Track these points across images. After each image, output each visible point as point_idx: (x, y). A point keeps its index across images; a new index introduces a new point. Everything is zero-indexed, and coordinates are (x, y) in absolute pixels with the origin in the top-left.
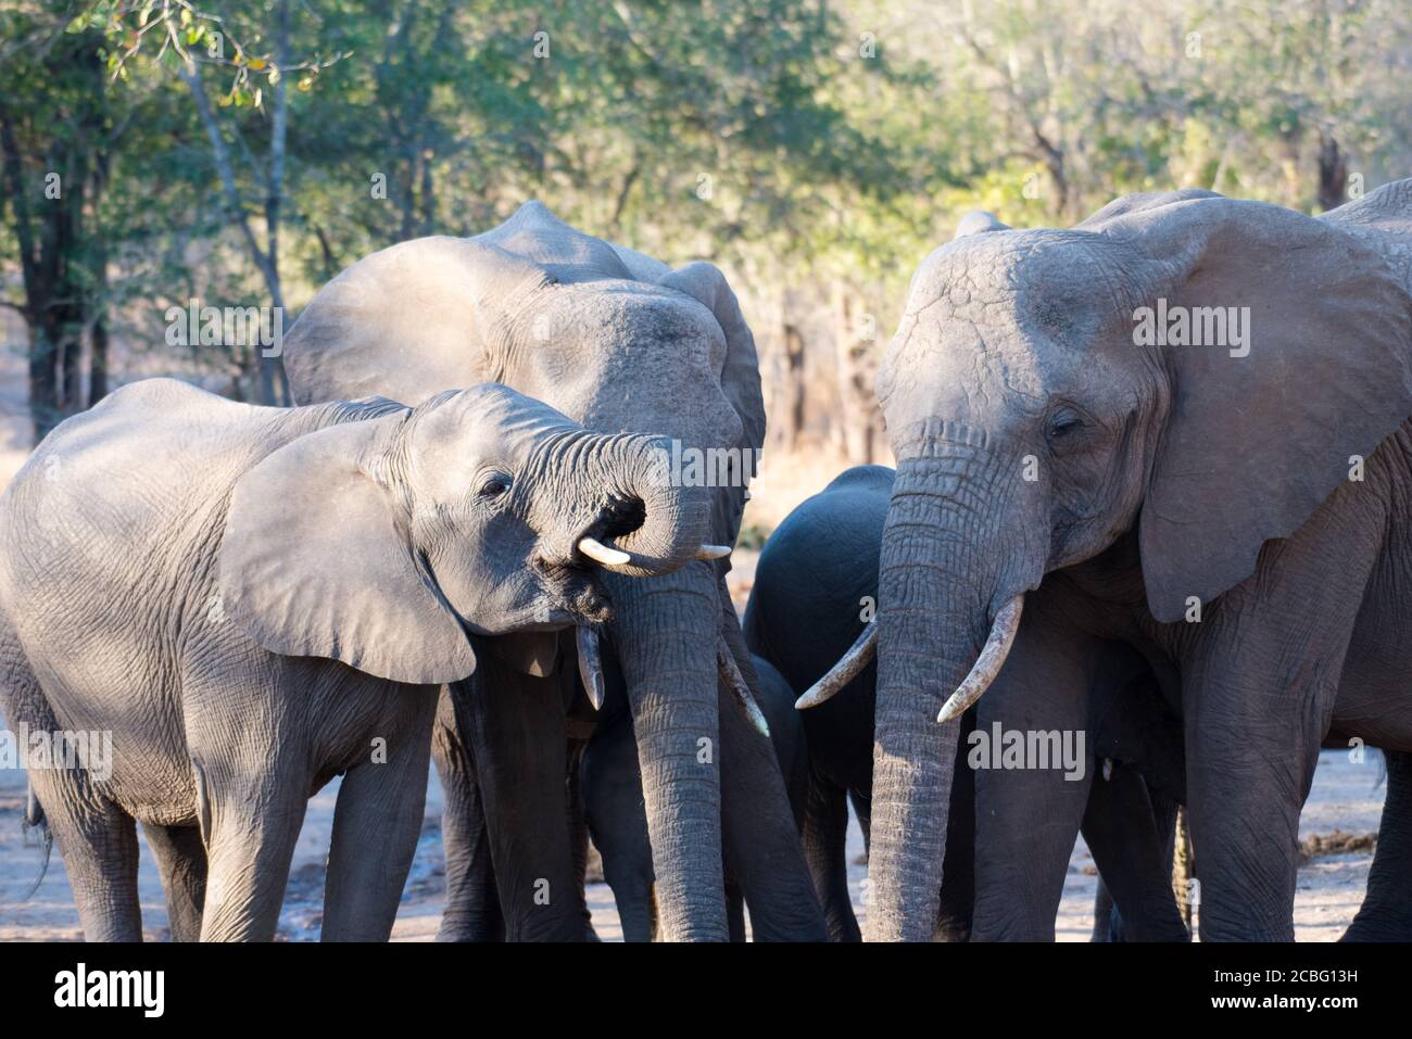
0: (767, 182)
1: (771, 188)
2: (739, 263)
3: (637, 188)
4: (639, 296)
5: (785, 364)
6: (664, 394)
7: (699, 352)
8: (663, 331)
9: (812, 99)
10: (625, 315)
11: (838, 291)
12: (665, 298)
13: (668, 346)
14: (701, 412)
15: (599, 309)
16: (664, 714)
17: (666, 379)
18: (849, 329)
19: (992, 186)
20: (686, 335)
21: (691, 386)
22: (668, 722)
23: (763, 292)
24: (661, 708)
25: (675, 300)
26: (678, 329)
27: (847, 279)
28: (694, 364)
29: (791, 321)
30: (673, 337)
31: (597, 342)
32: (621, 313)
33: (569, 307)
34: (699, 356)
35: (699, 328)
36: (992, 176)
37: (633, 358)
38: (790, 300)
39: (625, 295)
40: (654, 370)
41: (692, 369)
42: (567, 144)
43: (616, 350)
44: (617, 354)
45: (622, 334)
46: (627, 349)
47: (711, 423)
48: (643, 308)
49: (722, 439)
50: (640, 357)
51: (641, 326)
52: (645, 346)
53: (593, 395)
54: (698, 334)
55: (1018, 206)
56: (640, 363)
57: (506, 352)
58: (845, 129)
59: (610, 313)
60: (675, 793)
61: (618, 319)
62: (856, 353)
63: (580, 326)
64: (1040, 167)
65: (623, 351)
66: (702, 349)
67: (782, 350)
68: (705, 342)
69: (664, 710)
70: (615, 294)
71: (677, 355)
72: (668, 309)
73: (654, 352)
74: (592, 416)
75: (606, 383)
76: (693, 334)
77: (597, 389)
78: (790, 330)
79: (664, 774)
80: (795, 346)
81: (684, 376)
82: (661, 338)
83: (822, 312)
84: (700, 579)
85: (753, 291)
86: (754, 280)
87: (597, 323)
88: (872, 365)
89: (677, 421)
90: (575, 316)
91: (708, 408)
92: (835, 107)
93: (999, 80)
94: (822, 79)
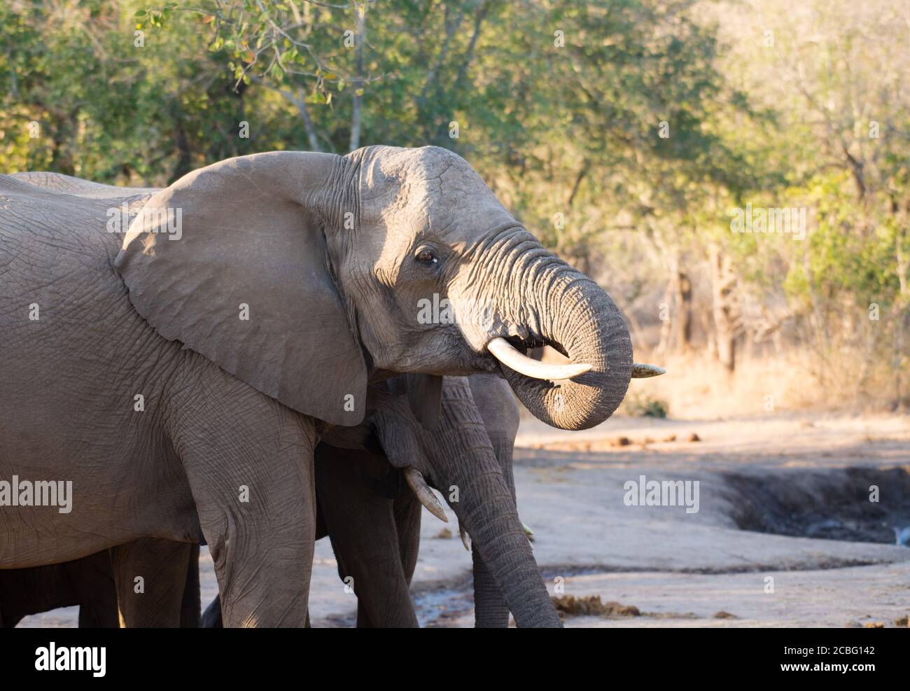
0: (668, 180)
1: (672, 184)
2: (650, 232)
3: (584, 182)
5: (679, 298)
9: (700, 127)
11: (713, 250)
18: (721, 277)
19: (816, 184)
23: (665, 251)
27: (719, 243)
29: (684, 271)
36: (816, 178)
38: (683, 258)
42: (541, 153)
55: (832, 197)
58: (721, 147)
62: (726, 292)
64: (849, 173)
67: (677, 289)
78: (682, 277)
80: (686, 287)
83: (704, 265)
85: (658, 249)
86: (660, 243)
88: (735, 300)
92: (714, 132)
93: (821, 117)
94: (707, 114)
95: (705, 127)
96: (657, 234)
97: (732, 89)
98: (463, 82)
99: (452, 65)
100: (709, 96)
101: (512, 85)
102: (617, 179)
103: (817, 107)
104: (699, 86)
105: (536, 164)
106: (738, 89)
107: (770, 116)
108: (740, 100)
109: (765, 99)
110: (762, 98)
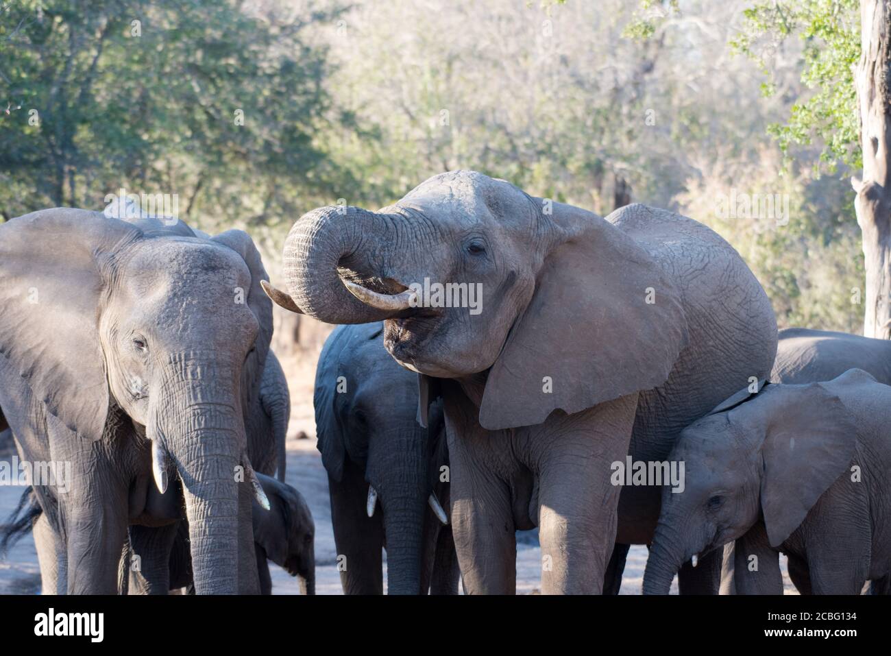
0: (280, 193)
1: (283, 197)
2: (263, 240)
3: (201, 194)
4: (193, 244)
6: (208, 303)
7: (231, 278)
8: (207, 265)
9: (311, 143)
10: (184, 256)
12: (210, 246)
13: (210, 273)
14: (232, 314)
15: (168, 252)
16: (205, 508)
17: (209, 294)
20: (222, 268)
21: (225, 298)
22: (207, 514)
24: (203, 504)
25: (217, 247)
26: (217, 264)
28: (227, 285)
30: (214, 269)
31: (167, 271)
32: (182, 254)
33: (151, 251)
34: (230, 280)
35: (231, 264)
37: (188, 281)
39: (185, 243)
40: (201, 288)
41: (226, 288)
42: (160, 165)
43: (178, 276)
44: (179, 278)
45: (182, 266)
46: (185, 276)
47: (238, 321)
48: (196, 251)
49: (246, 331)
50: (193, 280)
51: (194, 261)
52: (197, 274)
53: (164, 303)
54: (230, 267)
56: (193, 283)
57: (113, 280)
58: (330, 162)
59: (175, 254)
60: (210, 561)
61: (180, 258)
63: (157, 262)
65: (183, 277)
66: (232, 276)
68: (234, 272)
69: (205, 505)
70: (179, 243)
71: (217, 279)
72: (211, 252)
73: (202, 277)
74: (162, 316)
75: (171, 296)
76: (227, 267)
77: (166, 300)
79: (203, 547)
81: (221, 292)
82: (206, 269)
84: (230, 421)
87: (167, 260)
89: (215, 319)
90: (154, 257)
91: (236, 312)
92: (324, 149)
93: (424, 135)
94: (316, 131)
95: (316, 143)
96: (269, 243)
97: (340, 108)
98: (86, 97)
99: (76, 81)
100: (319, 114)
101: (134, 101)
102: (232, 190)
103: (420, 126)
104: (310, 104)
105: (154, 175)
106: (347, 108)
107: (376, 134)
108: (348, 119)
109: (371, 117)
110: (368, 117)
